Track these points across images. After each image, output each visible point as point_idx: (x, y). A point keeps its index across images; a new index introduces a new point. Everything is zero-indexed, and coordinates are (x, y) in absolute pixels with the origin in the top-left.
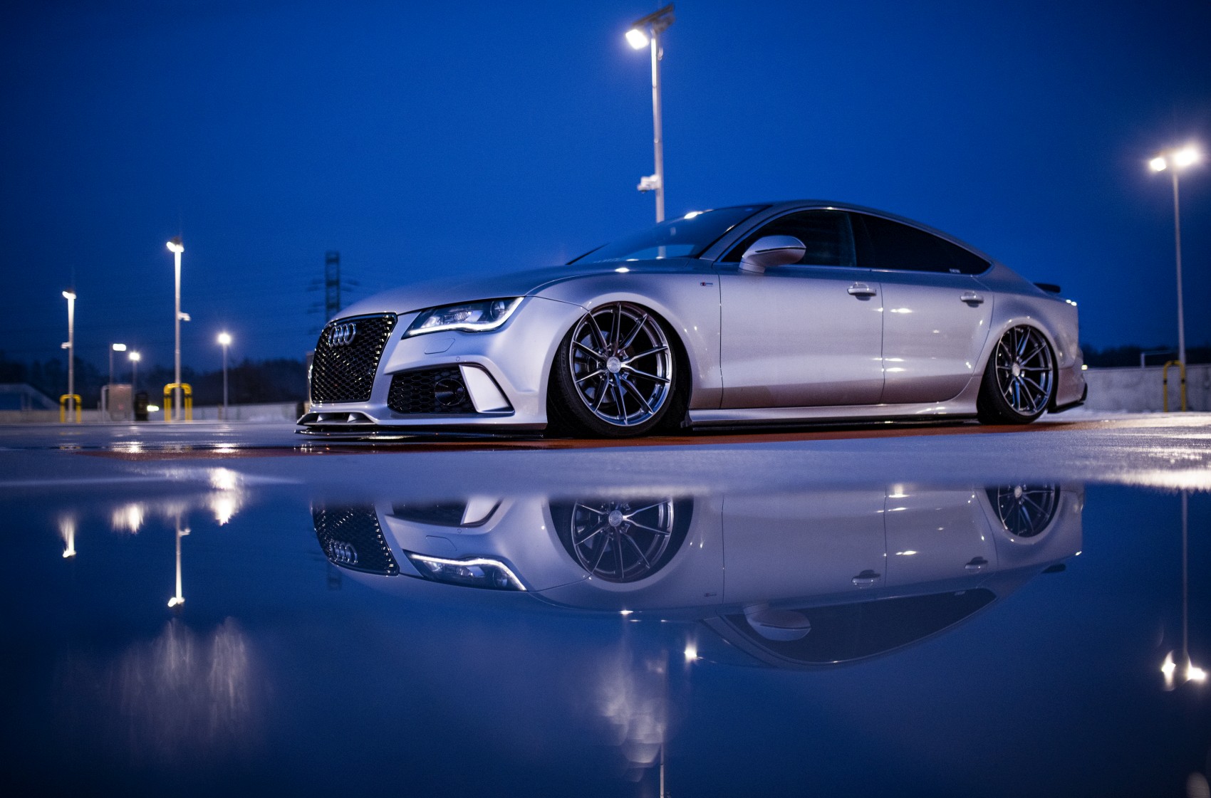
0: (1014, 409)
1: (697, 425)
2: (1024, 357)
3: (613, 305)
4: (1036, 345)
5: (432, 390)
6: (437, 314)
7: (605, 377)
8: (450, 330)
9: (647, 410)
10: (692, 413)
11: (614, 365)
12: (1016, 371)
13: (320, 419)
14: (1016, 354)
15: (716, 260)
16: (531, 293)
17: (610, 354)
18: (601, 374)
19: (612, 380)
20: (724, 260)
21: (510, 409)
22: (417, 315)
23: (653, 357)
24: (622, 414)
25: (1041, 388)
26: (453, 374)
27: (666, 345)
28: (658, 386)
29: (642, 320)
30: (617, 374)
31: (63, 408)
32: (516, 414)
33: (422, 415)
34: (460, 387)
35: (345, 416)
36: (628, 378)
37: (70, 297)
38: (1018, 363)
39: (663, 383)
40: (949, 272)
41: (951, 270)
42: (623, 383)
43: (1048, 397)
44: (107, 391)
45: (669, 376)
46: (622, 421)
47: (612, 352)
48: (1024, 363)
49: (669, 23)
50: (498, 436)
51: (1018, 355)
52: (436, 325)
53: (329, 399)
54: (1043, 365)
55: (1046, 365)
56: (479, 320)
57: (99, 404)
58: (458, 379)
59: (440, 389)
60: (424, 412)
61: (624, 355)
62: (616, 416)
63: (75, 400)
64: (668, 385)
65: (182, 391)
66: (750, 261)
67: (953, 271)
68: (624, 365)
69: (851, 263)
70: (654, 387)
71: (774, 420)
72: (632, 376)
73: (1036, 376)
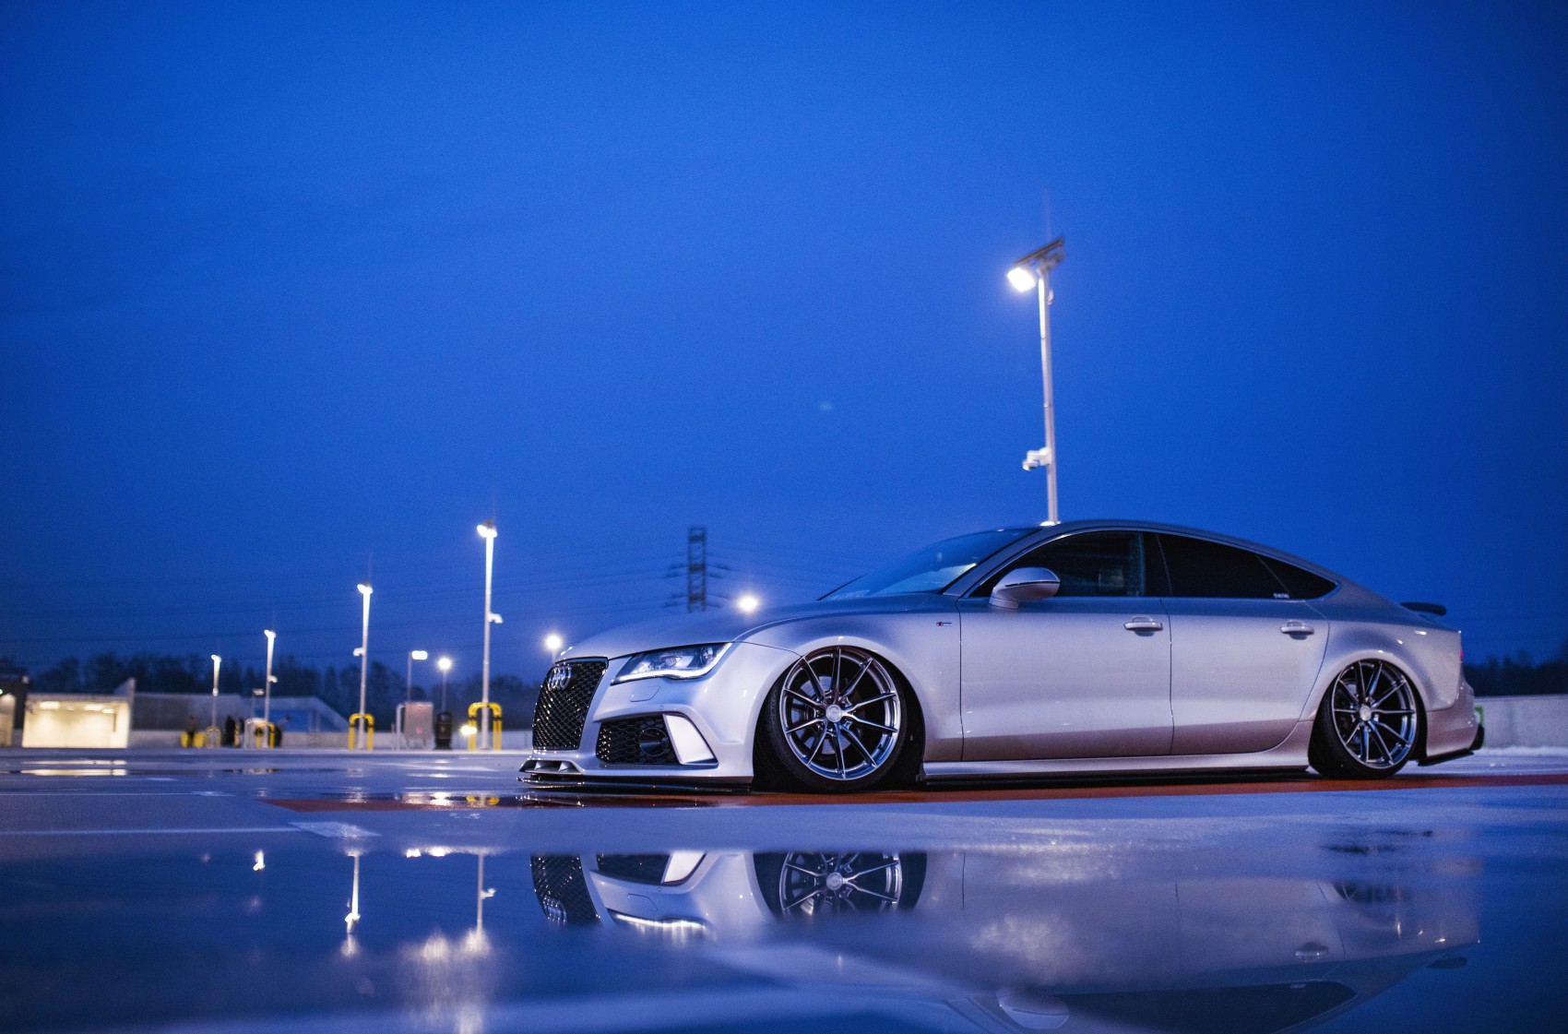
0: (1362, 763)
1: (933, 779)
2: (1377, 696)
3: (833, 649)
4: (1394, 682)
5: (637, 740)
6: (647, 660)
7: (823, 727)
8: (657, 677)
9: (870, 762)
10: (927, 766)
11: (835, 714)
12: (1365, 714)
13: (538, 766)
14: (1364, 693)
15: (962, 596)
16: (740, 638)
17: (830, 702)
18: (820, 723)
19: (831, 730)
20: (971, 596)
21: (713, 762)
22: (627, 660)
23: (881, 704)
24: (841, 768)
25: (1402, 736)
26: (658, 723)
27: (894, 691)
28: (885, 736)
29: (866, 665)
30: (837, 723)
31: (352, 730)
32: (719, 768)
33: (628, 765)
34: (664, 736)
35: (556, 764)
36: (851, 729)
37: (366, 591)
38: (1368, 704)
39: (890, 733)
40: (1273, 598)
41: (1275, 595)
42: (843, 732)
43: (1409, 746)
44: (403, 710)
45: (897, 725)
46: (840, 775)
47: (832, 700)
48: (1375, 705)
49: (1058, 261)
50: (702, 789)
51: (1367, 695)
52: (646, 671)
53: (551, 747)
54: (1404, 707)
55: (1408, 708)
56: (690, 665)
57: (393, 726)
58: (662, 729)
59: (645, 738)
60: (629, 762)
61: (847, 702)
62: (834, 768)
63: (366, 721)
64: (895, 735)
65: (491, 711)
66: (1000, 596)
67: (1279, 596)
68: (845, 713)
69: (1137, 592)
70: (880, 737)
71: (1029, 773)
72: (855, 726)
73: (1396, 722)
